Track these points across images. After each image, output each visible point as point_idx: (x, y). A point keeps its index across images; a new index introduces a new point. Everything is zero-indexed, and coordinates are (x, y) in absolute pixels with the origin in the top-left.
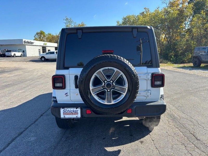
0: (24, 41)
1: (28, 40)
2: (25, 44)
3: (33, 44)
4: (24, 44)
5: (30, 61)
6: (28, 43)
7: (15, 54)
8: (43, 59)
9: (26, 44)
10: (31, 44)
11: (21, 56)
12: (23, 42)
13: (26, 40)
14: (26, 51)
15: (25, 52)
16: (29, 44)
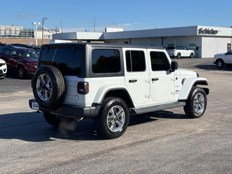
0: (200, 30)
1: (207, 28)
2: (201, 34)
3: (217, 35)
4: (198, 34)
5: (196, 66)
6: (207, 31)
7: (179, 54)
8: (220, 64)
9: (203, 35)
10: (212, 33)
11: (190, 57)
12: (198, 32)
13: (204, 28)
14: (201, 47)
15: (199, 49)
16: (208, 35)
